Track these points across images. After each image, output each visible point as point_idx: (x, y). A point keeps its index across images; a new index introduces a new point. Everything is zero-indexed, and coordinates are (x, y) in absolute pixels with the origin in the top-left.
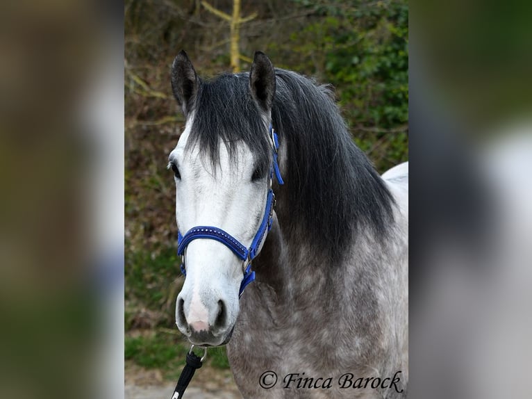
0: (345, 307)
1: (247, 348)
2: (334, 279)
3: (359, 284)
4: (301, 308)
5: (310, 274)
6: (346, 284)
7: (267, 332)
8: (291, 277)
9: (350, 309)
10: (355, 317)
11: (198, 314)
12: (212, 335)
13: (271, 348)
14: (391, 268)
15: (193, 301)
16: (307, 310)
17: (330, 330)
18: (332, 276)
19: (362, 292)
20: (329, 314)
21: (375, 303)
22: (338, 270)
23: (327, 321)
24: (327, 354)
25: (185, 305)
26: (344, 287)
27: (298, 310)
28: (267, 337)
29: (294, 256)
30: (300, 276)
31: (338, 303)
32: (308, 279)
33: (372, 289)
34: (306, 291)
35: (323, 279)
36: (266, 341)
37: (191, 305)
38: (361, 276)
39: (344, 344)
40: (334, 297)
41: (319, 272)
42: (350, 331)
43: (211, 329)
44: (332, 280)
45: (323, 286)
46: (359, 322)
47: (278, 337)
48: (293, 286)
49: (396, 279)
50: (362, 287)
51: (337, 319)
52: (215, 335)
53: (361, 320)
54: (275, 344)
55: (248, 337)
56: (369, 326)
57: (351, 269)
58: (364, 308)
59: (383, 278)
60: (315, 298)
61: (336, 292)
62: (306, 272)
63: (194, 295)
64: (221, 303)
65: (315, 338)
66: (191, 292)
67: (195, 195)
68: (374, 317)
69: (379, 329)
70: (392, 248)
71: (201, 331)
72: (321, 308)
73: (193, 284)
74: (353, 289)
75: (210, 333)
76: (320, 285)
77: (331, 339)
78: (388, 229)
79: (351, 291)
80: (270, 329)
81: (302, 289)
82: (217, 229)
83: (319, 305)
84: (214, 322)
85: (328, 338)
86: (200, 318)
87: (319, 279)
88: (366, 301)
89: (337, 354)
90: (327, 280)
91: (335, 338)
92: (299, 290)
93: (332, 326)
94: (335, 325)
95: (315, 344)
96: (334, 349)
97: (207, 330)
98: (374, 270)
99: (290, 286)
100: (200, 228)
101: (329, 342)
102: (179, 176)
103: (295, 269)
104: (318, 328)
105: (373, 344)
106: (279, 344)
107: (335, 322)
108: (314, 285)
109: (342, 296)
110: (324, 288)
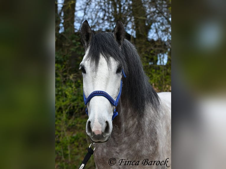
0: (146, 134)
1: (105, 155)
2: (141, 123)
3: (150, 125)
4: (128, 135)
5: (132, 120)
6: (146, 125)
7: (113, 147)
8: (124, 121)
9: (148, 135)
10: (150, 138)
11: (97, 127)
12: (103, 136)
13: (115, 154)
14: (160, 121)
15: (95, 122)
16: (130, 136)
17: (140, 143)
18: (140, 121)
19: (152, 128)
20: (139, 137)
21: (156, 133)
22: (143, 119)
23: (139, 139)
24: (138, 154)
25: (91, 124)
26: (145, 126)
27: (127, 136)
28: (113, 149)
29: (126, 113)
30: (128, 121)
31: (143, 132)
32: (131, 123)
33: (155, 128)
34: (130, 128)
35: (137, 123)
36: (113, 151)
37: (94, 124)
38: (151, 122)
39: (146, 149)
40: (142, 129)
41: (135, 119)
42: (148, 144)
43: (103, 133)
44: (140, 123)
45: (137, 125)
46: (151, 140)
47: (117, 149)
48: (125, 126)
49: (162, 126)
50: (152, 126)
51: (143, 138)
52: (104, 136)
53: (152, 139)
54: (117, 152)
55: (105, 150)
56: (155, 142)
57: (147, 119)
58: (153, 135)
59: (158, 124)
60: (134, 130)
61: (142, 128)
62: (130, 119)
63: (95, 119)
64: (107, 122)
65: (133, 147)
66: (94, 118)
67: (93, 79)
68: (156, 139)
69: (158, 144)
70: (160, 114)
71: (98, 134)
72: (136, 134)
73: (94, 115)
74: (148, 127)
75: (102, 135)
76: (135, 125)
77: (140, 147)
78: (158, 106)
79: (148, 128)
80: (114, 146)
81: (129, 127)
82: (104, 92)
83: (135, 133)
84: (104, 131)
85: (139, 146)
86: (98, 129)
87: (135, 122)
88: (153, 132)
89: (142, 153)
90: (138, 123)
91: (142, 146)
92: (127, 127)
93: (141, 141)
94: (142, 141)
95: (133, 150)
96: (141, 151)
97: (101, 134)
98: (155, 120)
99: (123, 125)
100: (97, 91)
101: (139, 148)
102: (85, 72)
103: (126, 118)
104: (135, 143)
105: (156, 149)
106: (118, 152)
107: (142, 140)
108: (133, 125)
109: (144, 130)
110: (137, 126)
